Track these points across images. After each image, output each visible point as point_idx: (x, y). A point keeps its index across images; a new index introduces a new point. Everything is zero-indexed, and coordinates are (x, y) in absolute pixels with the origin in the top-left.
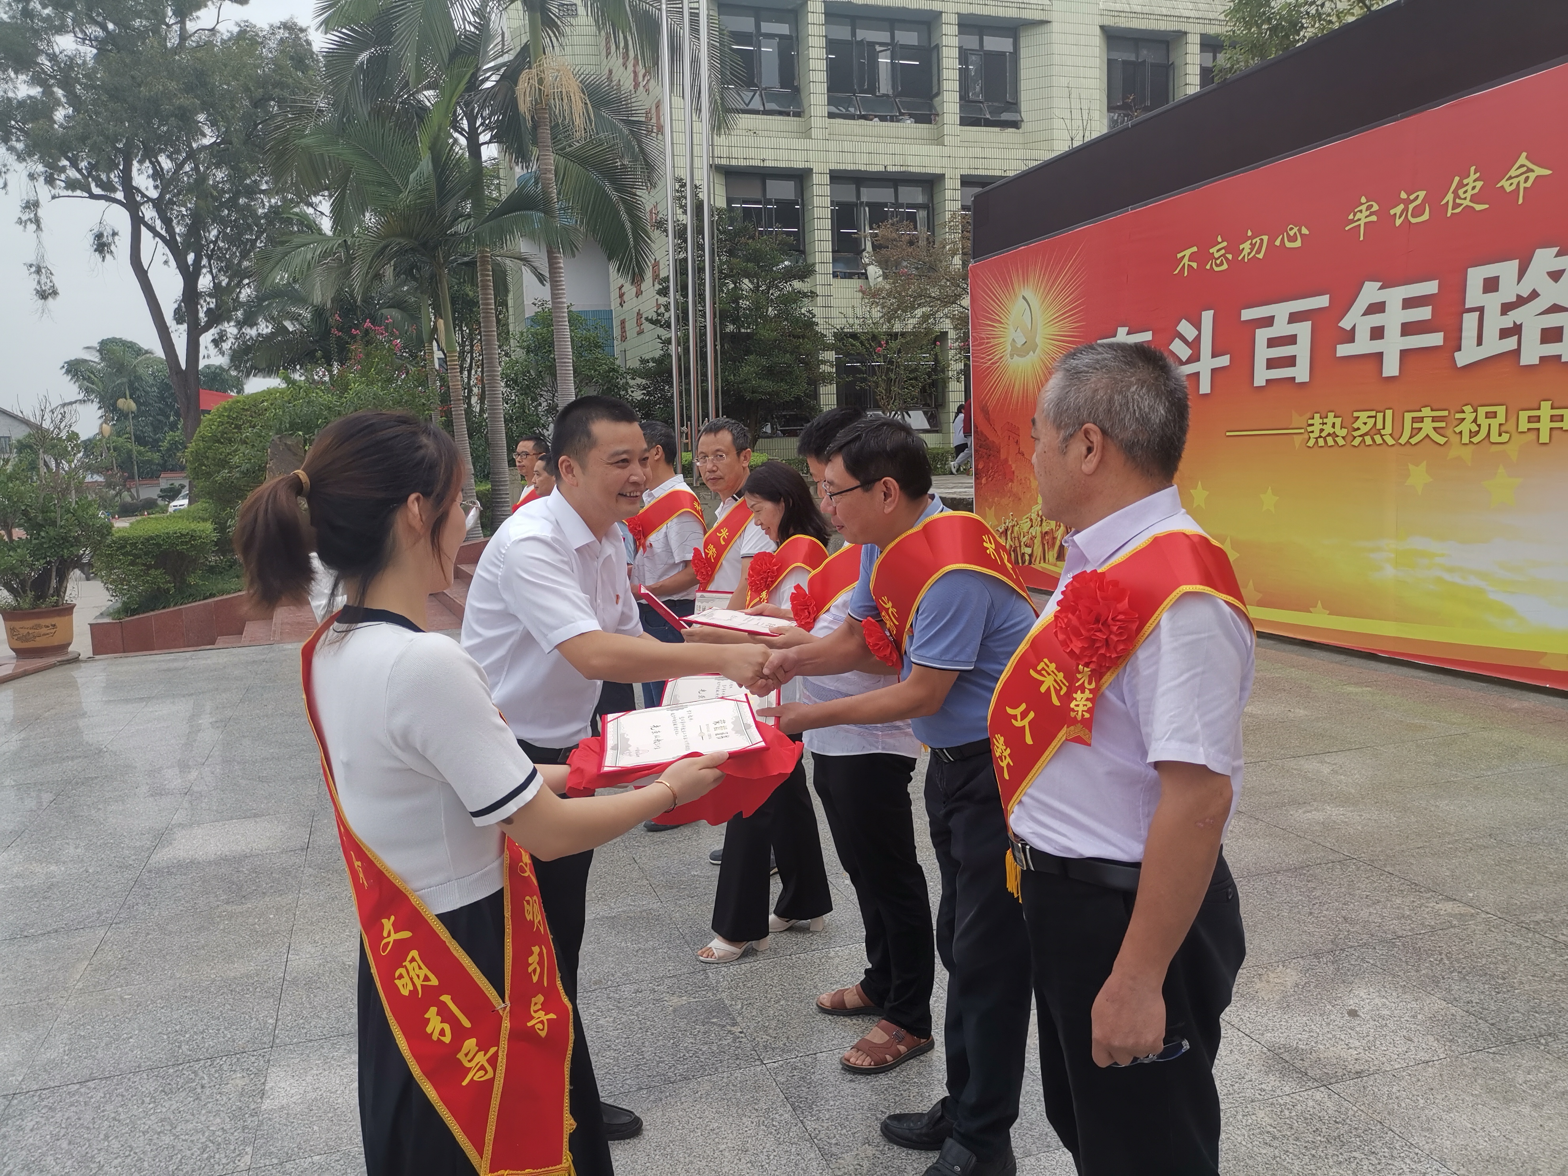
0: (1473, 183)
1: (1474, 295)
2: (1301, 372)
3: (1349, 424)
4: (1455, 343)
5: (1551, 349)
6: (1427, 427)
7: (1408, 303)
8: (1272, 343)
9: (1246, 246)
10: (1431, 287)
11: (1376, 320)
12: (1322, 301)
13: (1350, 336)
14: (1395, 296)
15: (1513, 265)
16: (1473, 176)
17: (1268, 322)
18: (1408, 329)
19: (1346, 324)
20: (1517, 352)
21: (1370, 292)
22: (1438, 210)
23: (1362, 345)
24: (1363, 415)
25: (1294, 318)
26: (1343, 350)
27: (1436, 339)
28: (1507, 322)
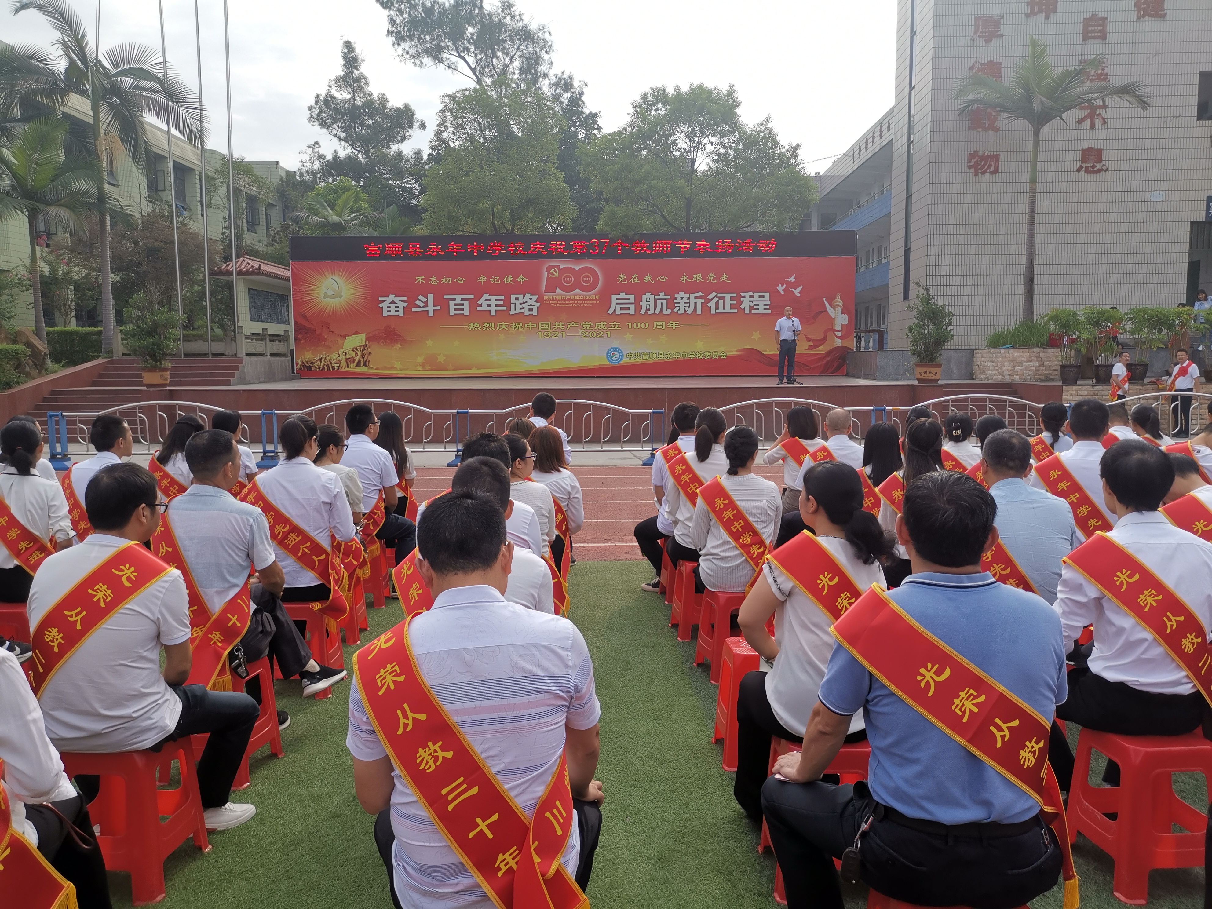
0: (510, 278)
1: (513, 300)
2: (466, 312)
3: (482, 325)
4: (509, 309)
5: (531, 312)
6: (504, 326)
7: (496, 300)
8: (455, 305)
9: (444, 280)
10: (503, 297)
11: (488, 303)
12: (472, 297)
13: (481, 305)
14: (493, 298)
15: (522, 296)
16: (510, 276)
17: (454, 299)
18: (497, 305)
19: (479, 302)
20: (524, 313)
21: (486, 296)
22: (503, 282)
23: (484, 307)
24: (486, 324)
25: (462, 299)
26: (478, 308)
27: (505, 308)
28: (521, 306)
